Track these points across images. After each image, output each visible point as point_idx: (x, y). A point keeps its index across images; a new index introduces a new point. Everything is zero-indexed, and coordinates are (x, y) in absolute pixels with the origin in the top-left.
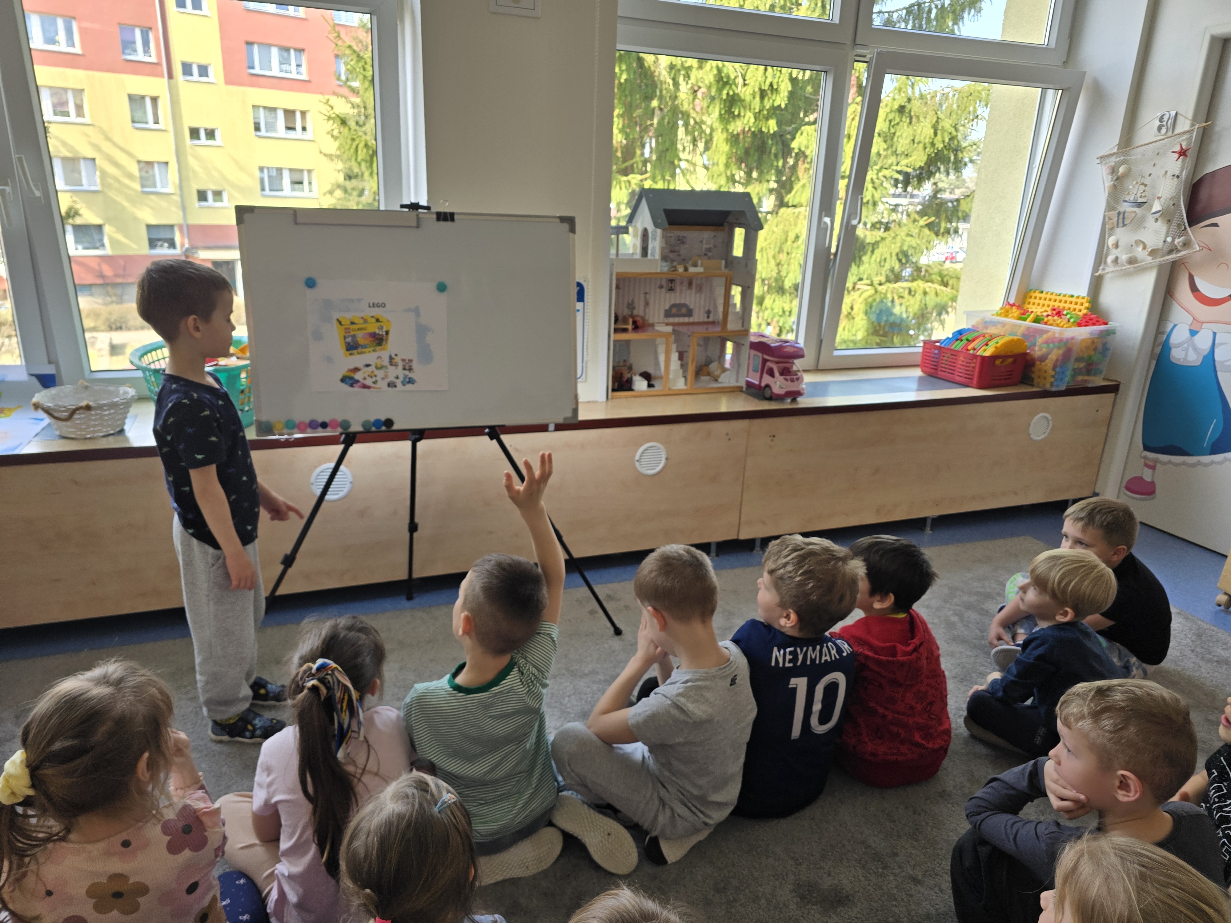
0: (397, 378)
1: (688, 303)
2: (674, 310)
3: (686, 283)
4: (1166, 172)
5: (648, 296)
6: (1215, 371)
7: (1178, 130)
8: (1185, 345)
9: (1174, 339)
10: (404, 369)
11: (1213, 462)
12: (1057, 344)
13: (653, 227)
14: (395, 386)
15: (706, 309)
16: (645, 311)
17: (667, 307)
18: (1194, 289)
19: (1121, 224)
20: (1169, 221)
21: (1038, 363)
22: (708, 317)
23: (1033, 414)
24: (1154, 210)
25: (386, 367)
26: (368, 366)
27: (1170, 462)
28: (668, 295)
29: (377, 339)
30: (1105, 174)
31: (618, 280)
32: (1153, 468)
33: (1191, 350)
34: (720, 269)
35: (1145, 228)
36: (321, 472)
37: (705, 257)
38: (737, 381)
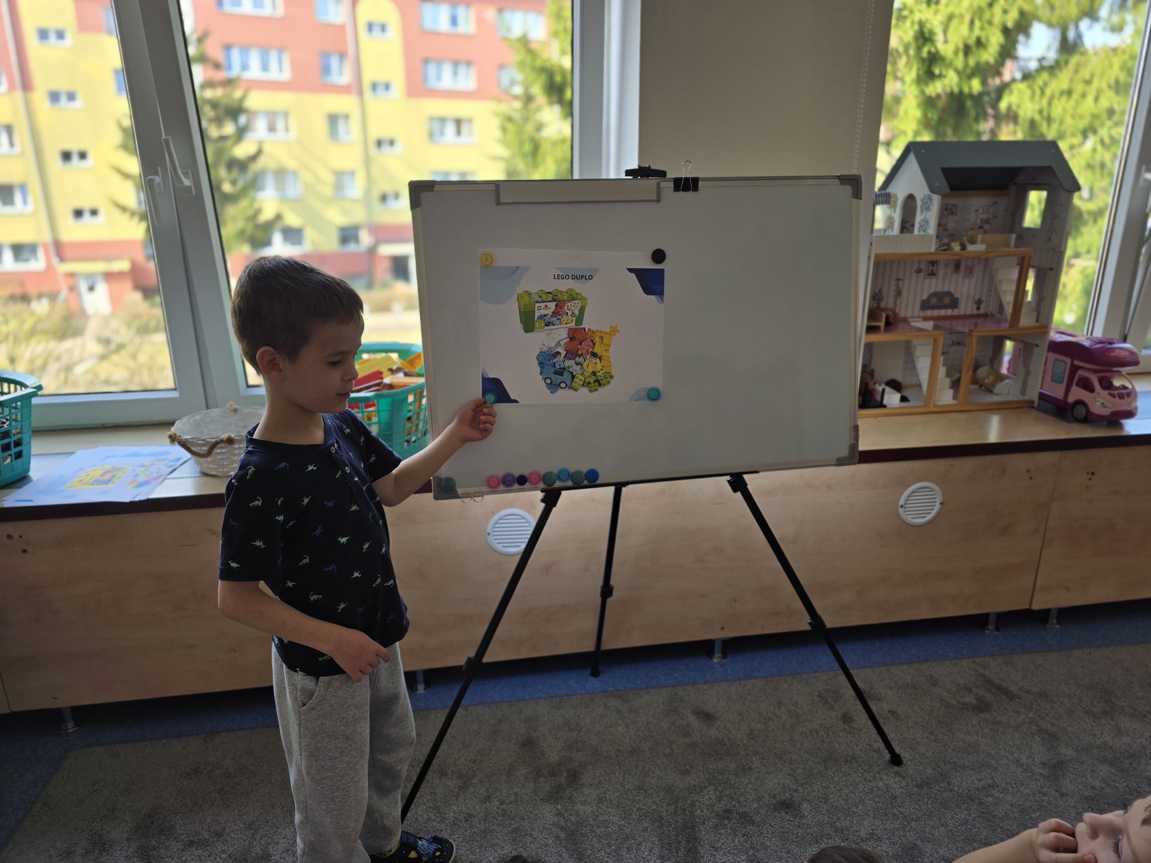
1: (952, 290)
2: (934, 301)
3: (951, 265)
5: (901, 282)
13: (927, 191)
15: (977, 298)
16: (895, 303)
17: (925, 297)
22: (978, 308)
28: (927, 281)
31: (877, 264)
34: (1007, 245)
36: (500, 519)
37: (981, 231)
38: (1023, 392)
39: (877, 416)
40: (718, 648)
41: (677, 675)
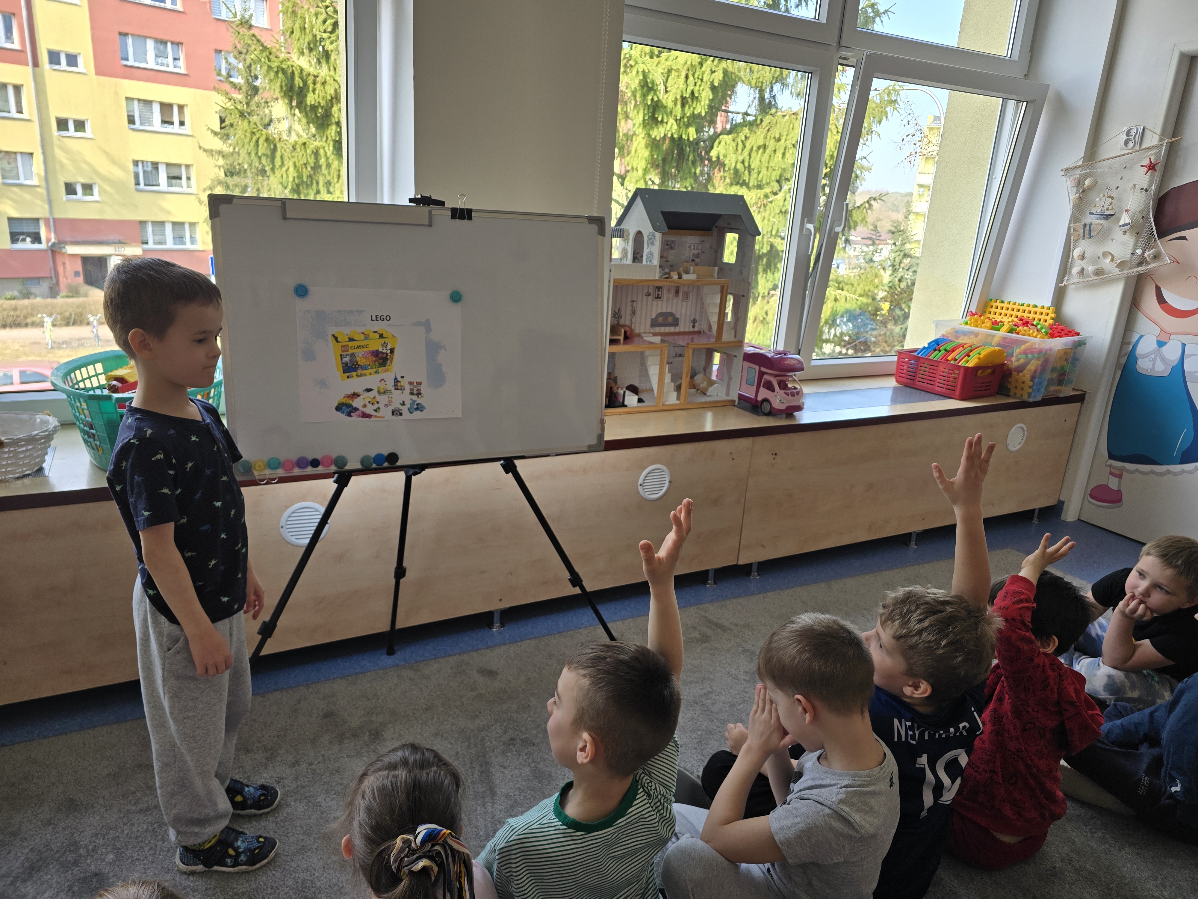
0: (403, 404)
1: (674, 312)
2: (660, 319)
3: (673, 291)
4: (1135, 185)
5: (635, 303)
6: (1185, 382)
7: (1146, 144)
8: (1153, 356)
9: (1140, 350)
10: (412, 394)
11: (1183, 471)
12: (1036, 355)
13: (651, 230)
14: (401, 414)
15: (692, 319)
16: (631, 320)
17: (654, 316)
18: (1161, 300)
19: (1087, 236)
20: (1138, 233)
21: (1014, 373)
22: (694, 327)
23: (1011, 425)
24: (1121, 223)
25: (390, 391)
26: (369, 390)
27: (1137, 470)
28: (655, 303)
29: (381, 358)
30: (1069, 186)
31: (616, 287)
32: (1120, 476)
33: (1158, 360)
34: (712, 276)
35: (1112, 240)
36: (294, 512)
37: (693, 263)
38: (728, 394)
39: (620, 414)
40: (497, 618)
41: (461, 645)
